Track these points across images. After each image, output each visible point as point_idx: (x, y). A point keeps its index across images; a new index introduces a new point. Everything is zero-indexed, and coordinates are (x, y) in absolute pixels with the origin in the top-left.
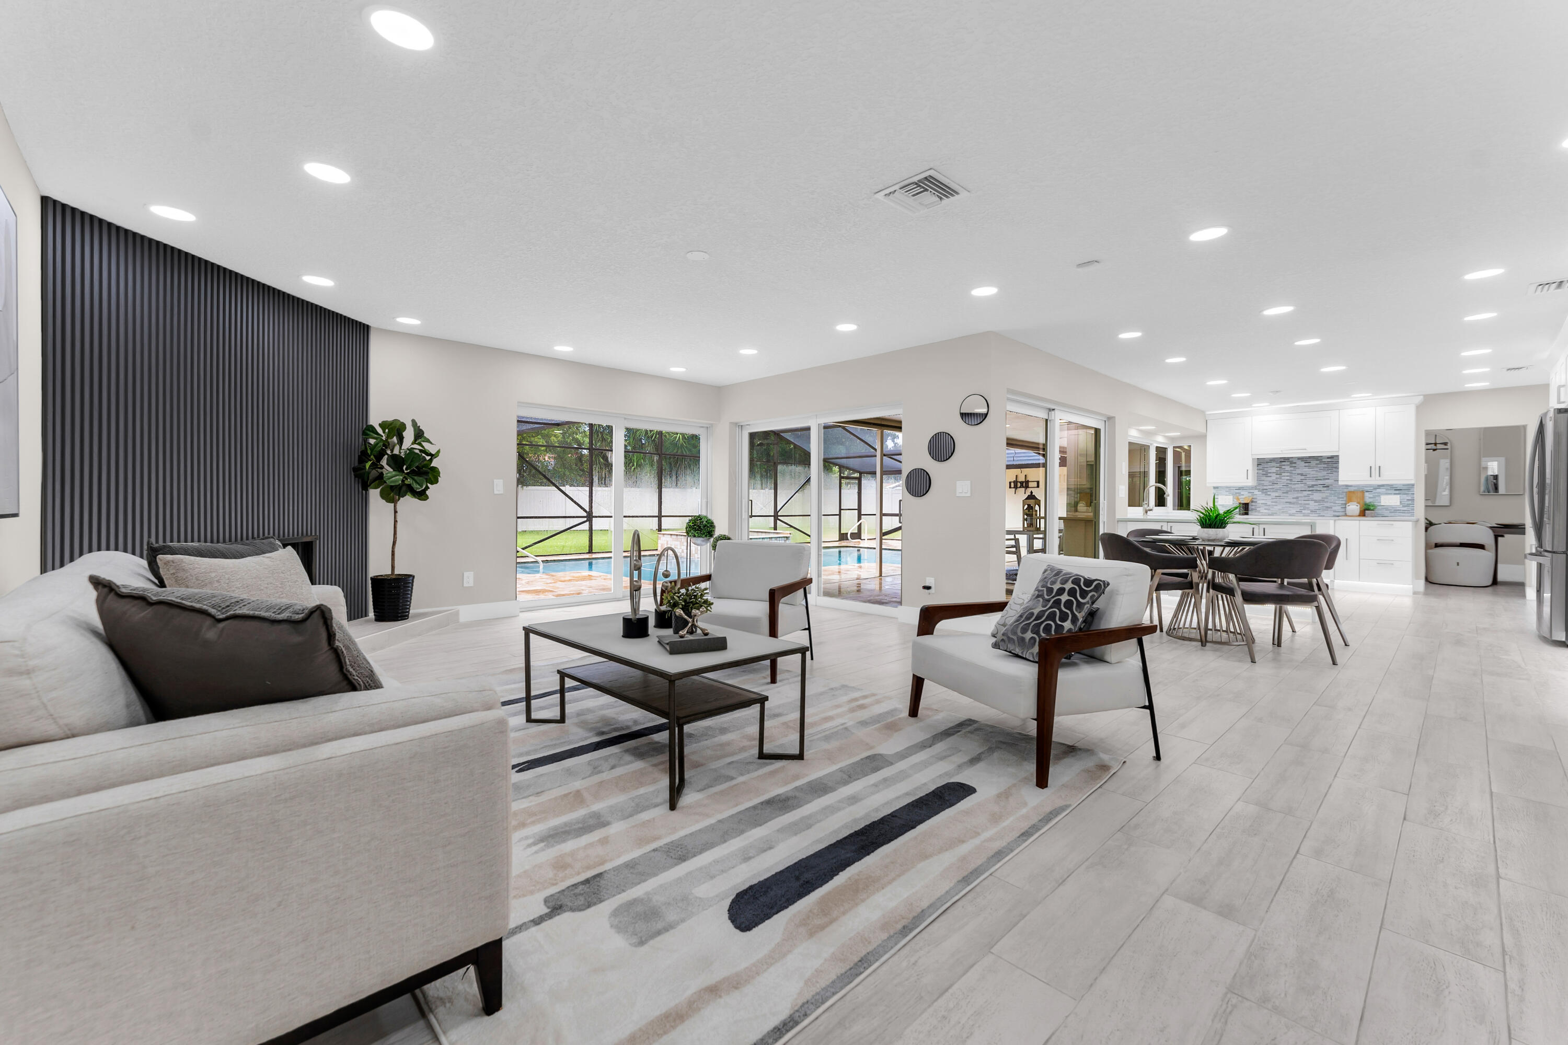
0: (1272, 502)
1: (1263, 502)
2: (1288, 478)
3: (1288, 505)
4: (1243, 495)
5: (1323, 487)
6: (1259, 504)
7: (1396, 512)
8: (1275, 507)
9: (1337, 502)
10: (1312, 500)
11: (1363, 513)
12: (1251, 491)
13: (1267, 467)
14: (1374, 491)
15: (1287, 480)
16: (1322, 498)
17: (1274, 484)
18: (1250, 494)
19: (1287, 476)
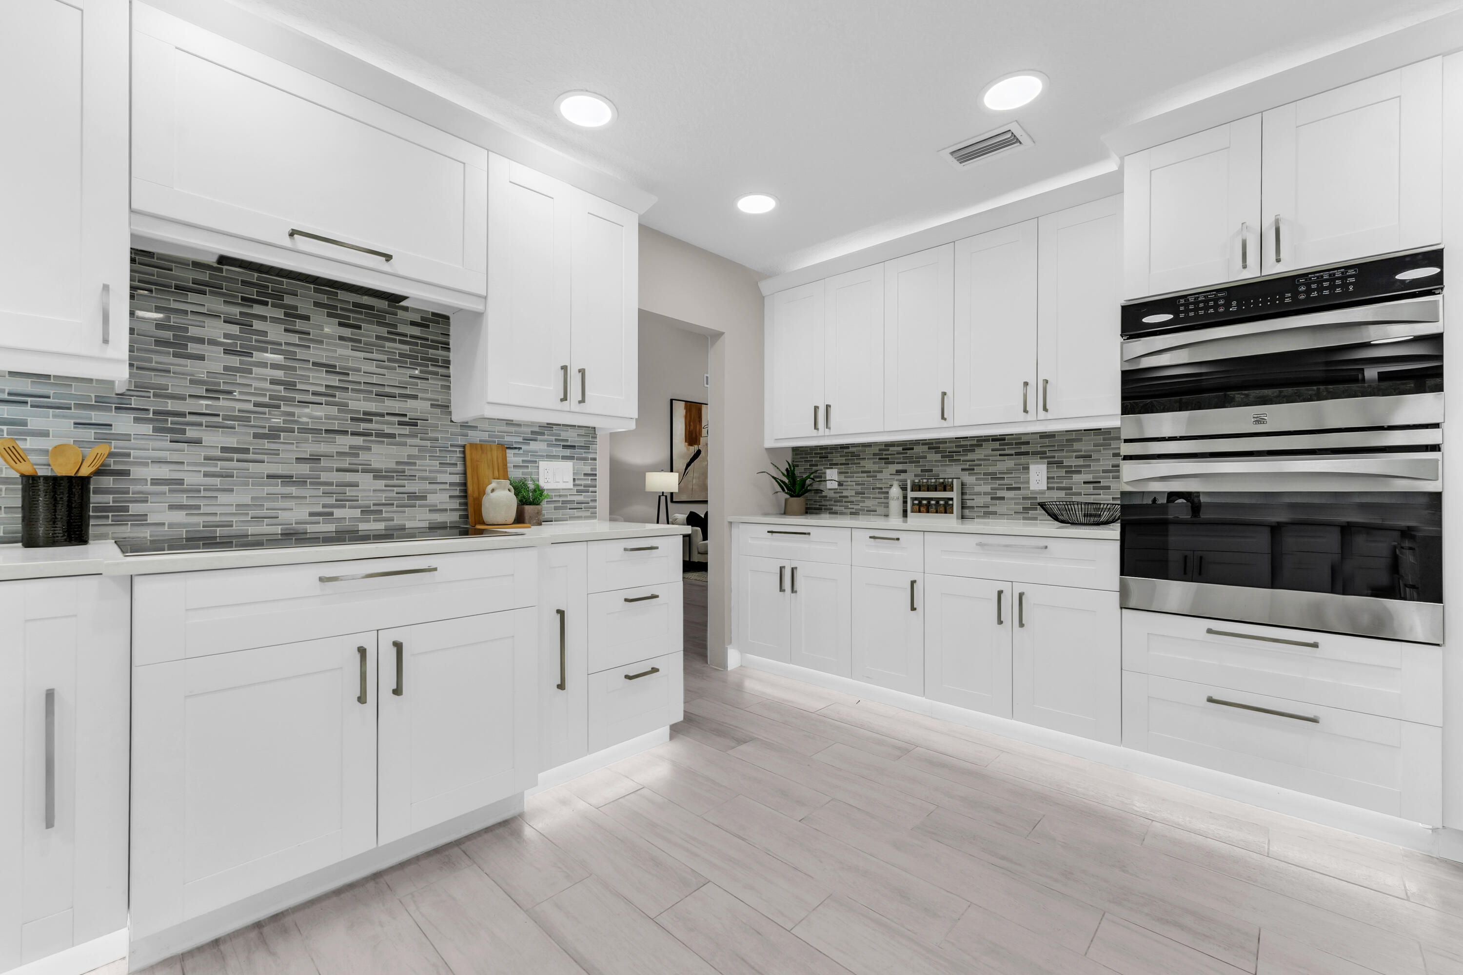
0: (206, 475)
1: (163, 472)
2: (279, 374)
3: (280, 489)
4: (45, 434)
5: (400, 423)
6: (136, 481)
7: (565, 508)
8: (223, 498)
9: (441, 478)
10: (364, 471)
11: (520, 519)
12: (96, 417)
13: (185, 312)
14: (524, 447)
15: (273, 382)
16: (398, 463)
17: (214, 392)
18: (90, 434)
19: (275, 366)
